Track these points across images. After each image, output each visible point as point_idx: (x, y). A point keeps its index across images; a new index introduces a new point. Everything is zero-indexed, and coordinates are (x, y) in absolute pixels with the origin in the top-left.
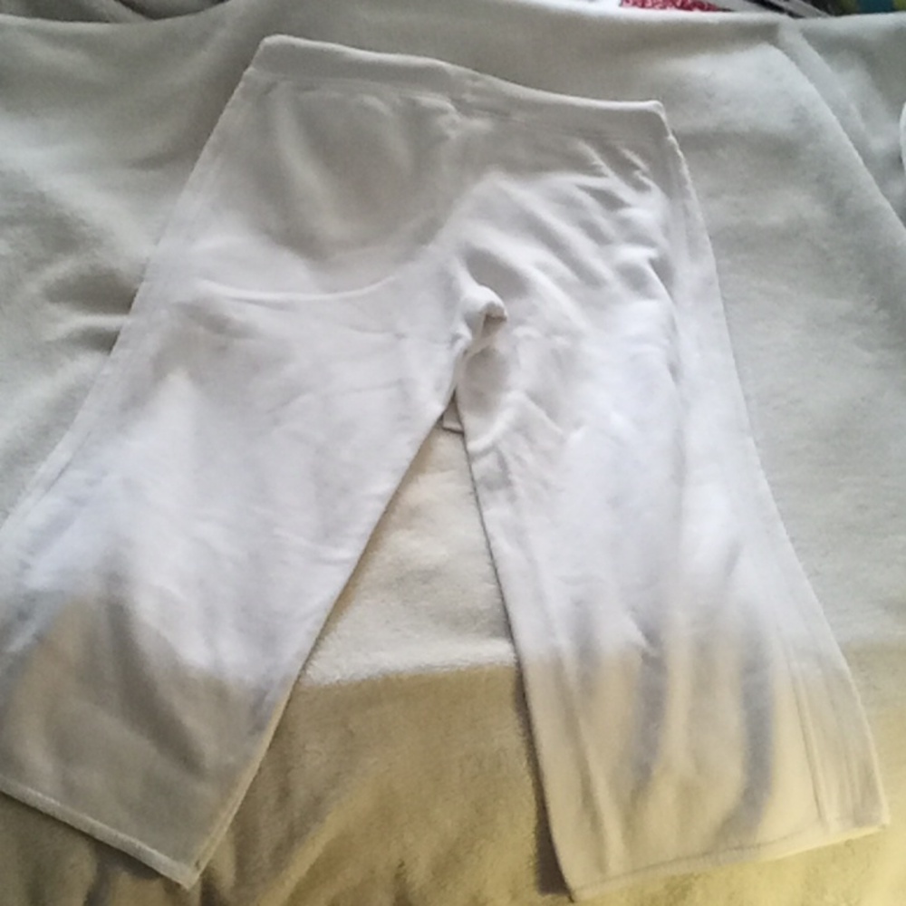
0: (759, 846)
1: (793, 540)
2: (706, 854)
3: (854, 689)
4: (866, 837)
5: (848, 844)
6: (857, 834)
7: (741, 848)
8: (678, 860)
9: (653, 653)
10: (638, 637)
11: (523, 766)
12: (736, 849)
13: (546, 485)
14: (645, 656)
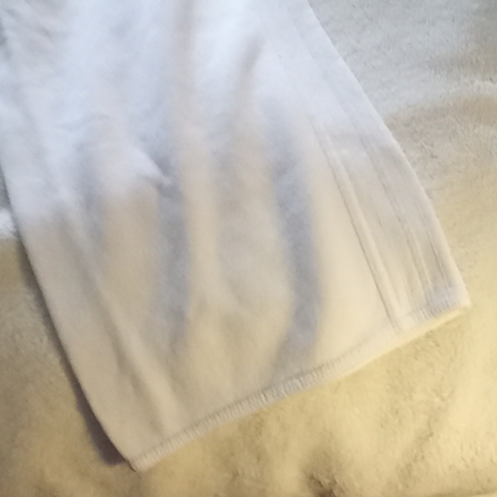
0: (320, 368)
1: (324, 24)
2: (264, 390)
3: (408, 163)
4: (448, 323)
5: (429, 335)
6: (436, 324)
7: (302, 374)
8: (238, 402)
9: (167, 181)
10: (150, 168)
11: (45, 344)
12: (297, 376)
13: (47, 33)
14: (160, 187)
